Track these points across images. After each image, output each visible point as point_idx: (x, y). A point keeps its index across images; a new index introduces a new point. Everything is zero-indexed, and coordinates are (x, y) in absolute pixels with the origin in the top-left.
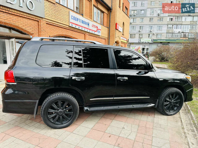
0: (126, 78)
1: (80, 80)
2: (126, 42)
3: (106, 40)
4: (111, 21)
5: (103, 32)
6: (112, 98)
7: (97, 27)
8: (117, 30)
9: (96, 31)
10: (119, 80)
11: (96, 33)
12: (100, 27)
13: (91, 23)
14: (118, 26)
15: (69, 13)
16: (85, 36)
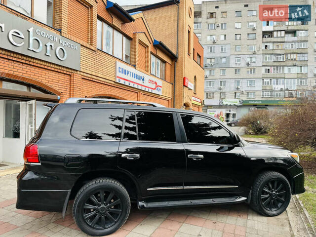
0: (202, 156)
1: (133, 159)
2: (200, 104)
3: (170, 101)
4: (176, 74)
5: (165, 90)
6: (181, 188)
7: (156, 84)
8: (186, 87)
9: (154, 89)
10: (191, 159)
11: (155, 91)
12: (160, 82)
13: (147, 77)
14: (186, 81)
15: (115, 63)
16: (138, 97)
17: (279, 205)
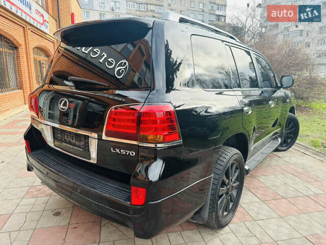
3: (55, 44)
4: (60, 8)
5: (51, 27)
7: (43, 16)
9: (42, 24)
11: (43, 28)
12: (46, 15)
16: (25, 33)
17: (289, 141)
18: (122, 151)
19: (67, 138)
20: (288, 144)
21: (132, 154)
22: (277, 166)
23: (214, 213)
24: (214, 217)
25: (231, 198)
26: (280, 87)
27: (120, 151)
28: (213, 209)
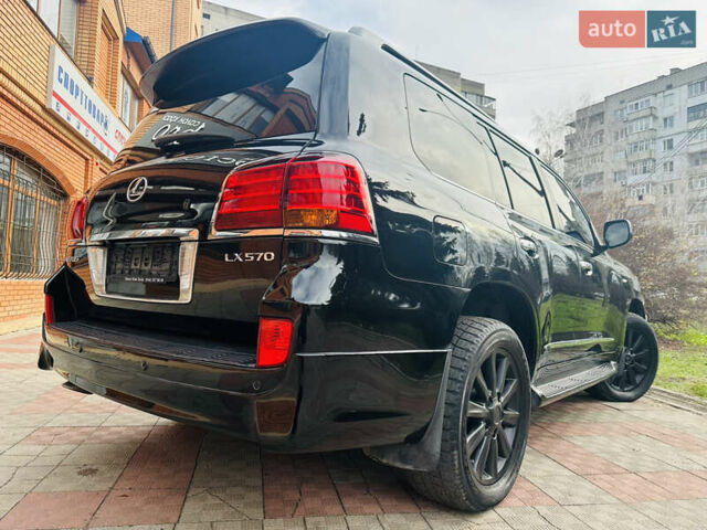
15: (50, 49)
16: (87, 170)
17: (638, 379)
18: (247, 255)
19: (136, 265)
20: (637, 386)
21: (269, 256)
22: (614, 423)
23: (455, 452)
24: (456, 462)
25: (498, 438)
26: (605, 248)
27: (243, 257)
28: (455, 442)
